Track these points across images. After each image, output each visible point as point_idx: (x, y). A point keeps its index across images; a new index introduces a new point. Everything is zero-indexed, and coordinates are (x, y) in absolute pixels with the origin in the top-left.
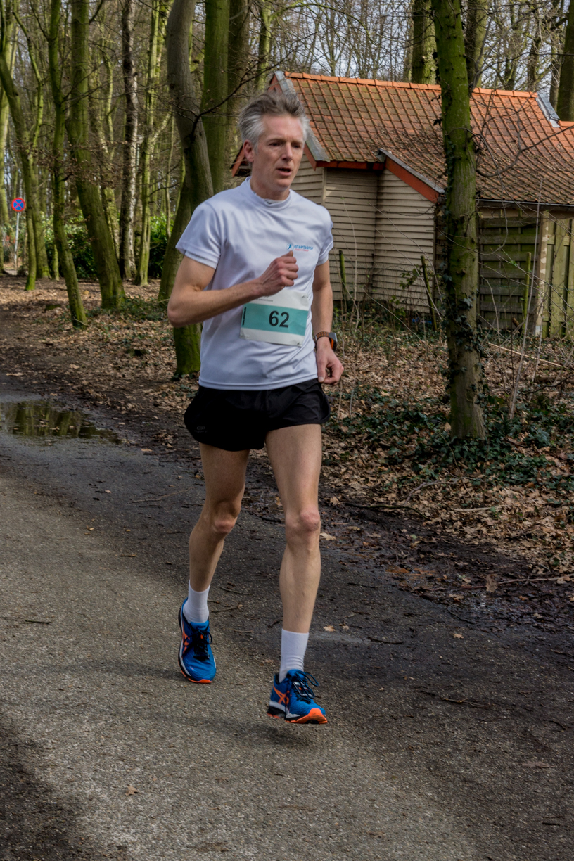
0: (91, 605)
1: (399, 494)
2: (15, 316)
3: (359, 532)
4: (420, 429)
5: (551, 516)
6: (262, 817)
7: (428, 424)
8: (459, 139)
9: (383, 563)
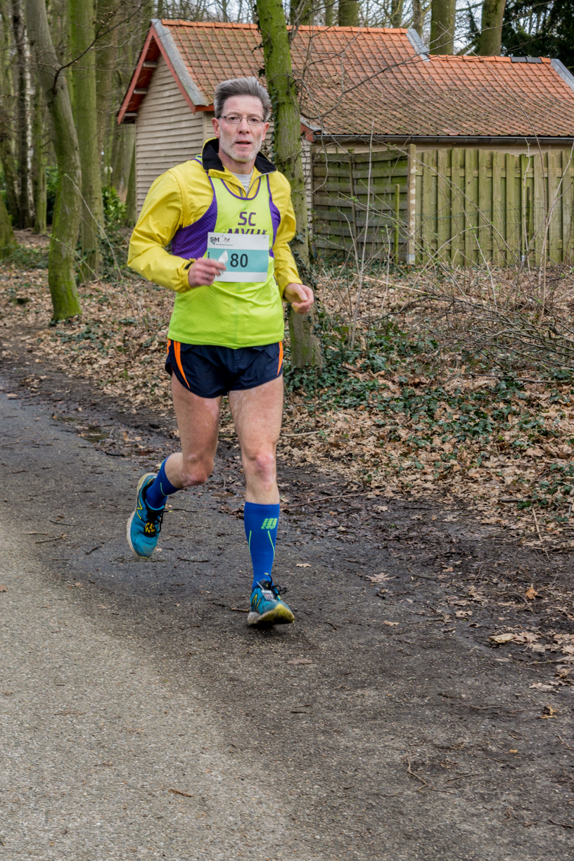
5: (375, 435)
9: (211, 488)
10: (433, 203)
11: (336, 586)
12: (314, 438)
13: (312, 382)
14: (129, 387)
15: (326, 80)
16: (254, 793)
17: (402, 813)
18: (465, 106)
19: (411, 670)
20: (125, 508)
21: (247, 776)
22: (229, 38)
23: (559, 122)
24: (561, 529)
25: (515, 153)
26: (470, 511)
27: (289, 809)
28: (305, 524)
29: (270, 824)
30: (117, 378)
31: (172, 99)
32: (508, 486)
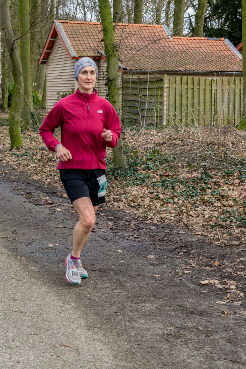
5: (149, 197)
6: (5, 316)
10: (174, 99)
11: (133, 260)
12: (123, 198)
13: (123, 174)
14: (44, 176)
15: (128, 47)
16: (99, 346)
17: (162, 355)
18: (188, 58)
19: (166, 295)
20: (42, 227)
21: (96, 339)
22: (87, 28)
23: (228, 66)
24: (229, 237)
25: (209, 78)
26: (190, 229)
27: (114, 353)
28: (120, 234)
29: (106, 359)
30: (38, 172)
31: (62, 54)
32: (206, 219)
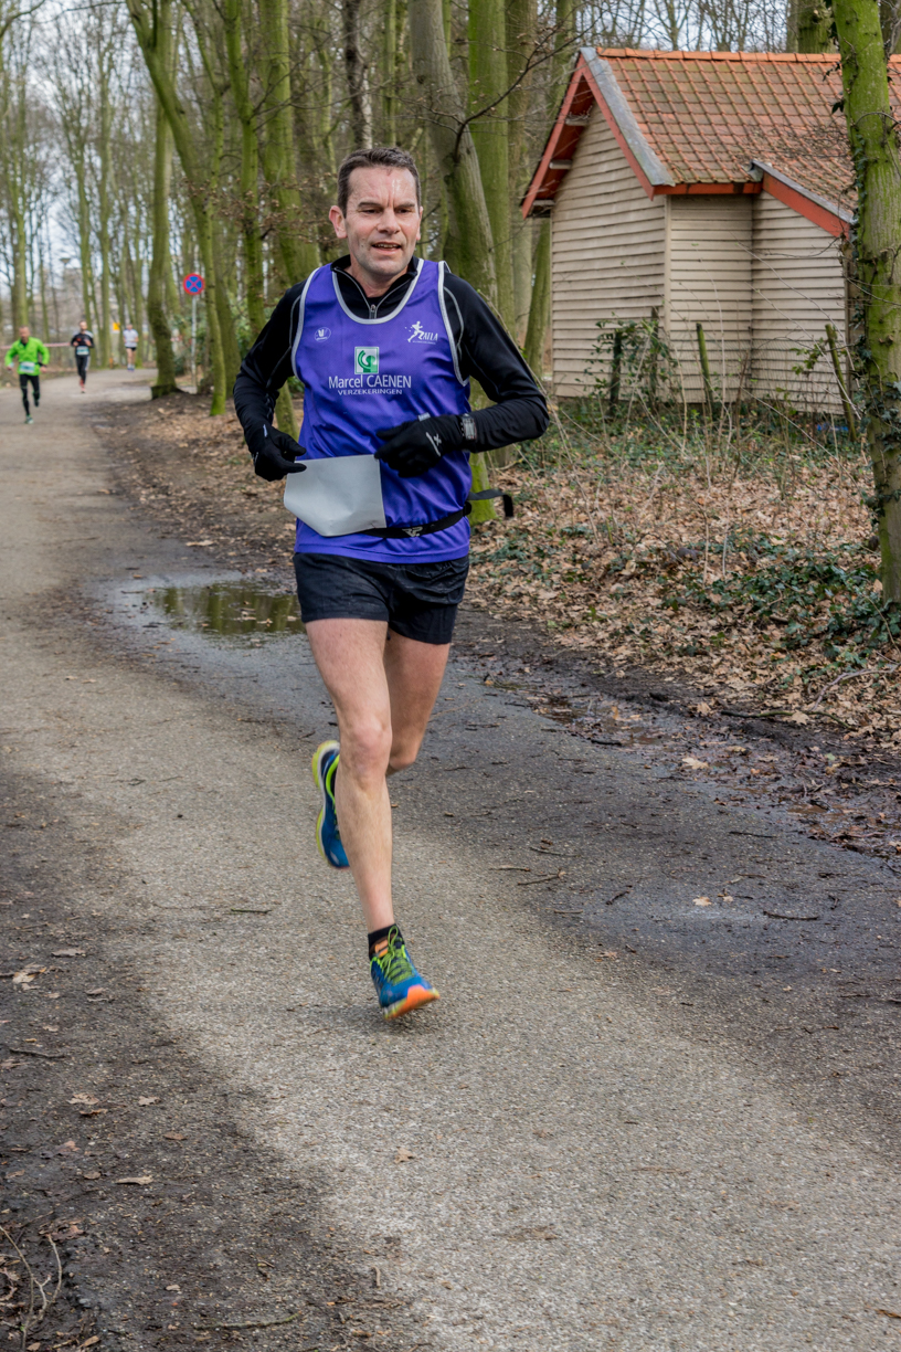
0: (332, 883)
1: (805, 693)
2: (196, 456)
3: (743, 754)
4: (835, 592)
6: (607, 1186)
7: (847, 583)
8: (871, 130)
9: (784, 799)
14: (602, 634)
20: (649, 828)
22: (706, 76)
30: (578, 621)
31: (613, 177)
